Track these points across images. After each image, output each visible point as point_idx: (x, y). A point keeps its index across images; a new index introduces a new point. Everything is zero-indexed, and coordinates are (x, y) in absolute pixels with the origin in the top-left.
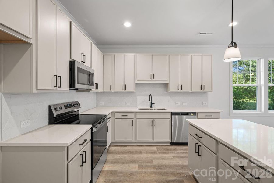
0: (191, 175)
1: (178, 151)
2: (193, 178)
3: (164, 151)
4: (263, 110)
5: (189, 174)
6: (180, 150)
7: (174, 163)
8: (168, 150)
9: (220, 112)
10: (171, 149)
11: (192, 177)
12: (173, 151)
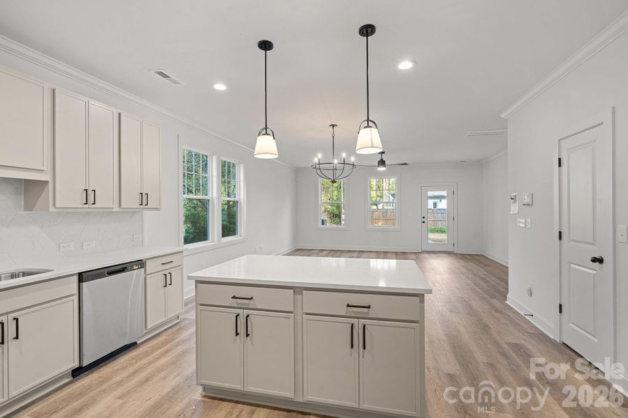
0: (200, 399)
1: (117, 379)
2: (212, 400)
3: (76, 404)
4: (216, 239)
5: (195, 400)
6: (117, 372)
7: (142, 409)
8: (82, 394)
9: (182, 251)
10: (90, 388)
11: (206, 399)
12: (104, 387)
